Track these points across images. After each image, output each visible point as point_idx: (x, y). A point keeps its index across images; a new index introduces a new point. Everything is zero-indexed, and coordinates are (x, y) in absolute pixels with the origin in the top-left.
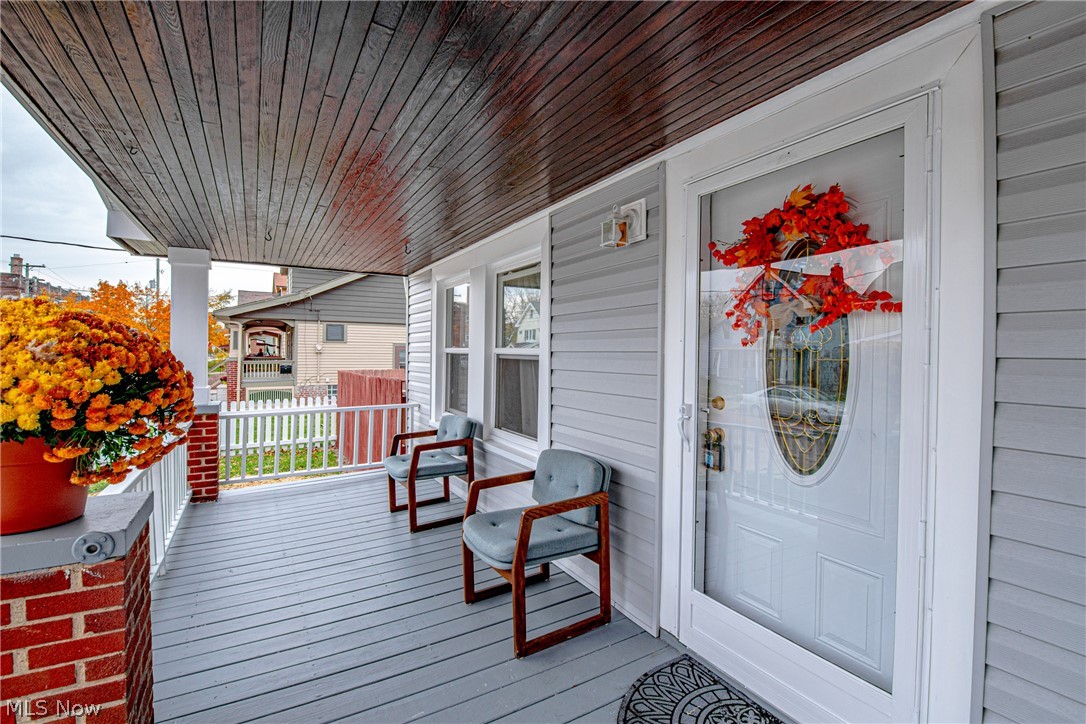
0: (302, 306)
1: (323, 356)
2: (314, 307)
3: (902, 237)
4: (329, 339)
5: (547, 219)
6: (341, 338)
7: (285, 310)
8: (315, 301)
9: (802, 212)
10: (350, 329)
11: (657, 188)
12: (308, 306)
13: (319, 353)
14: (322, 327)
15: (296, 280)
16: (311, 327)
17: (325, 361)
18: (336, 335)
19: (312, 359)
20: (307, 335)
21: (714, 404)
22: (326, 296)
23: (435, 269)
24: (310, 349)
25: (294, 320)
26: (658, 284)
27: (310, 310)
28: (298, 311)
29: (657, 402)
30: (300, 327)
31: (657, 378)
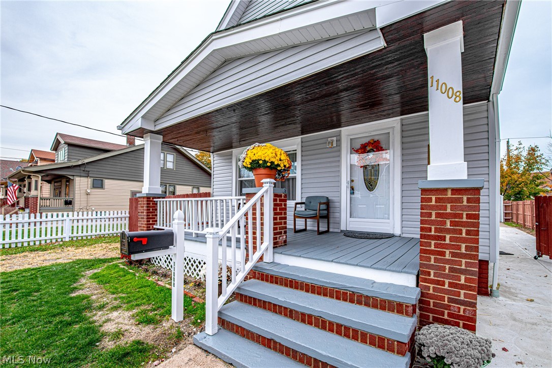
0: (78, 168)
1: (91, 196)
2: (86, 169)
3: (389, 149)
4: (94, 187)
5: (300, 139)
6: (101, 186)
7: (70, 170)
8: (87, 166)
9: (373, 144)
10: (107, 182)
11: (339, 135)
12: (83, 169)
13: (88, 194)
14: (90, 180)
15: (70, 154)
16: (84, 180)
17: (92, 199)
18: (98, 184)
19: (84, 197)
20: (81, 184)
21: (352, 181)
22: (93, 164)
23: (235, 151)
24: (83, 192)
25: (74, 176)
26: (340, 156)
27: (84, 171)
28: (76, 171)
29: (340, 181)
30: (77, 179)
31: (339, 176)
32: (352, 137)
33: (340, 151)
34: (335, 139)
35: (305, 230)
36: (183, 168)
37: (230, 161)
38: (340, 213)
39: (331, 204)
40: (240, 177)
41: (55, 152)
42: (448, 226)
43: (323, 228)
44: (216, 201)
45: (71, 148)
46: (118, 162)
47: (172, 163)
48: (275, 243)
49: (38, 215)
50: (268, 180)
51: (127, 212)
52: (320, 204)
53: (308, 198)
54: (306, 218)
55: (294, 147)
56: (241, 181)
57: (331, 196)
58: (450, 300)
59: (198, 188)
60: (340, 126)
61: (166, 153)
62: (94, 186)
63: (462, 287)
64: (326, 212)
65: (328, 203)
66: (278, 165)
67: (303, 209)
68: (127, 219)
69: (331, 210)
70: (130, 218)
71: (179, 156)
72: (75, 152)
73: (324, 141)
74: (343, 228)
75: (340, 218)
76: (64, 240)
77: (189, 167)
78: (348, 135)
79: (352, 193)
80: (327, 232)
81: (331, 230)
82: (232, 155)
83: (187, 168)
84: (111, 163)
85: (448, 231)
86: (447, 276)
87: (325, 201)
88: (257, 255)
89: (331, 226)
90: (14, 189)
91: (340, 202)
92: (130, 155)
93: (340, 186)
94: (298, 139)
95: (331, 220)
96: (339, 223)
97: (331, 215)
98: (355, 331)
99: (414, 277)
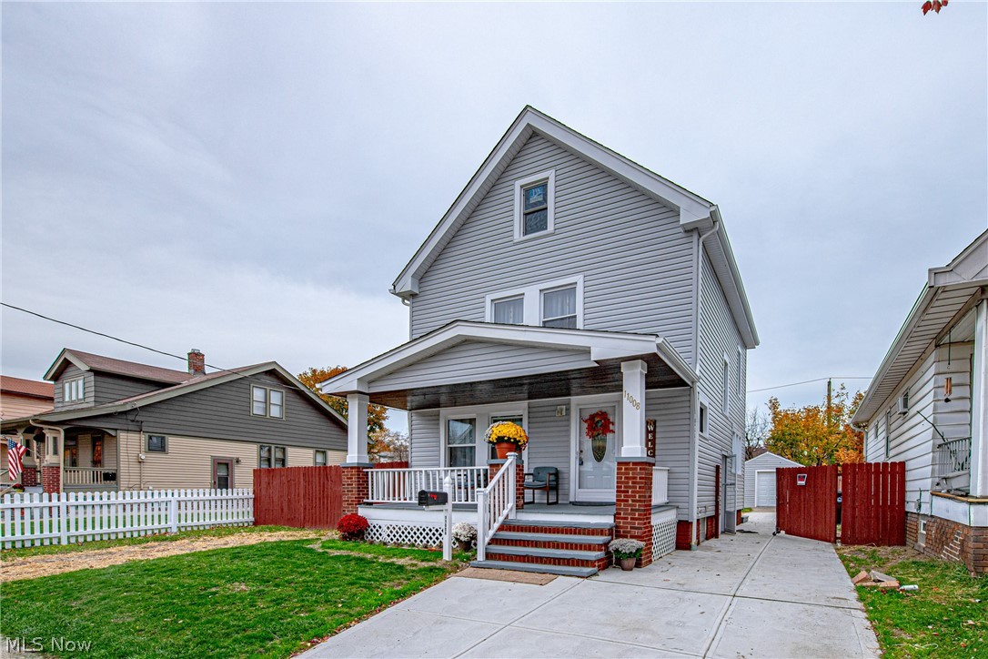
0: (126, 417)
1: (146, 465)
2: (138, 418)
5: (527, 404)
6: (162, 448)
7: (110, 419)
8: (140, 413)
10: (172, 442)
11: (568, 404)
12: (130, 417)
13: (140, 462)
14: (144, 437)
15: (99, 389)
16: (134, 437)
17: (148, 470)
18: (158, 446)
19: (135, 468)
20: (129, 444)
21: (581, 451)
22: (149, 409)
23: (443, 411)
24: (133, 458)
25: (116, 430)
26: (569, 426)
27: (133, 421)
28: (120, 421)
29: (569, 452)
30: (122, 436)
31: (569, 446)
32: (581, 407)
33: (569, 420)
34: (564, 407)
35: (533, 503)
36: (299, 416)
37: (436, 422)
38: (569, 484)
39: (560, 476)
40: (449, 444)
41: (53, 383)
42: (630, 484)
43: (552, 499)
44: (415, 472)
45: (99, 378)
46: (189, 405)
47: (278, 408)
48: (517, 506)
49: (63, 495)
50: (513, 453)
51: (251, 490)
52: (550, 474)
53: (536, 469)
54: (534, 489)
55: (520, 412)
56: (451, 448)
57: (560, 467)
58: (631, 528)
59: (324, 453)
60: (569, 395)
61: (268, 388)
62: (150, 449)
63: (636, 519)
64: (554, 483)
65: (557, 474)
66: (519, 441)
67: (531, 480)
68: (251, 502)
69: (560, 481)
70: (255, 500)
71: (290, 395)
72: (106, 385)
73: (553, 408)
74: (572, 499)
75: (569, 489)
76: (169, 530)
77: (306, 414)
78: (578, 405)
79: (581, 463)
80: (556, 503)
81: (560, 502)
82: (439, 415)
83: (305, 417)
84: (177, 408)
85: (630, 487)
86: (629, 514)
87: (553, 472)
88: (505, 512)
89: (560, 497)
90: (18, 453)
91: (569, 473)
92: (208, 394)
93: (569, 457)
94: (525, 403)
95: (560, 492)
96: (568, 495)
97: (560, 486)
98: (576, 545)
99: (613, 517)
